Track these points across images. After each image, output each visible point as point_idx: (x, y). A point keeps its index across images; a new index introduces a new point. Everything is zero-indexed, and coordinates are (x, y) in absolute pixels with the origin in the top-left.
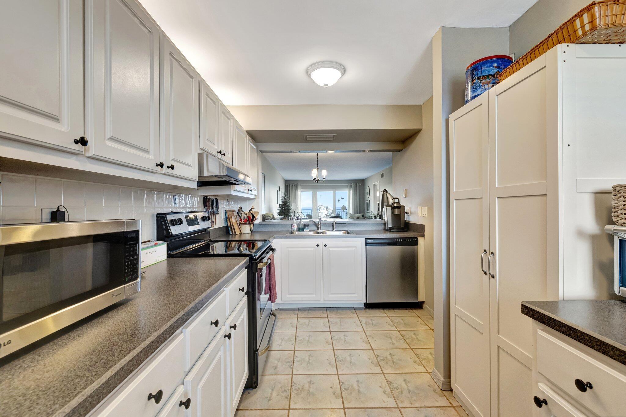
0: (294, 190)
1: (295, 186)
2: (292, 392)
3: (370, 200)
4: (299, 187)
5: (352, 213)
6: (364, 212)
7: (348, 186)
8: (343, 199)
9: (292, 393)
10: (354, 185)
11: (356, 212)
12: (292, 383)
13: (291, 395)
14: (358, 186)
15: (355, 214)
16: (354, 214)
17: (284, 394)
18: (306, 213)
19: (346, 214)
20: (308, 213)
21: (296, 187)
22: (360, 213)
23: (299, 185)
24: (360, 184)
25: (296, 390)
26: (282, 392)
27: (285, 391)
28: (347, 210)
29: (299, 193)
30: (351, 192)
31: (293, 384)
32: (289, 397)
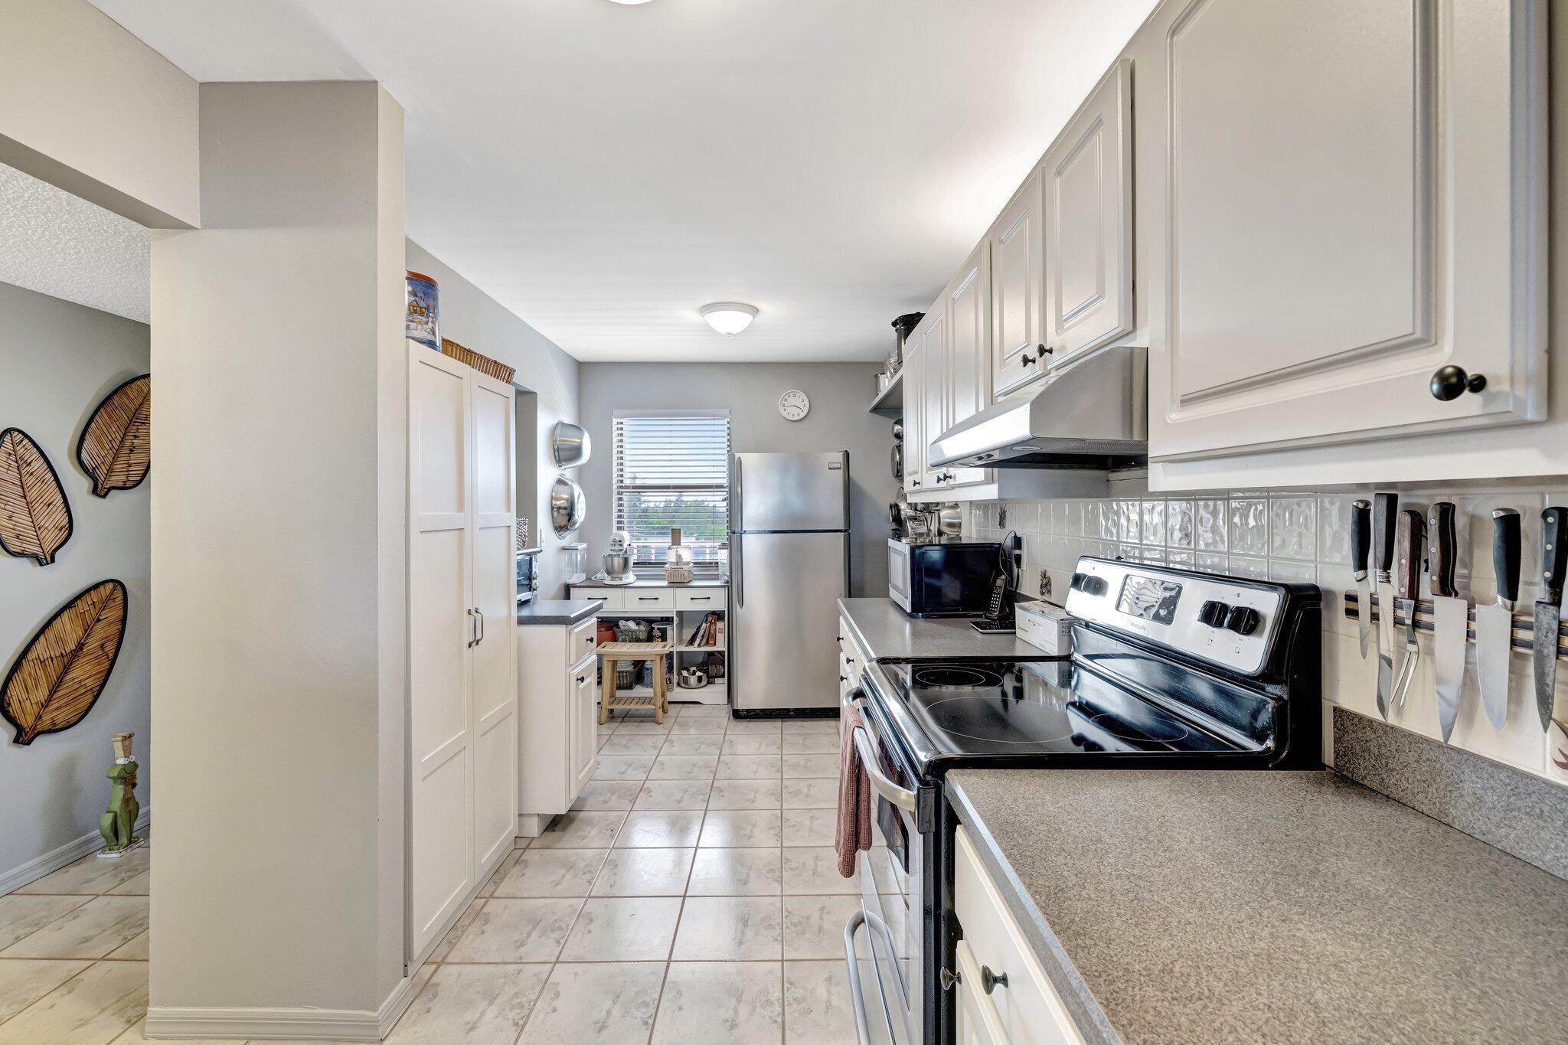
2: (781, 996)
9: (778, 994)
12: (783, 1022)
13: (783, 991)
17: (799, 993)
25: (769, 1003)
26: (804, 999)
27: (798, 1001)
31: (779, 1020)
32: (786, 985)
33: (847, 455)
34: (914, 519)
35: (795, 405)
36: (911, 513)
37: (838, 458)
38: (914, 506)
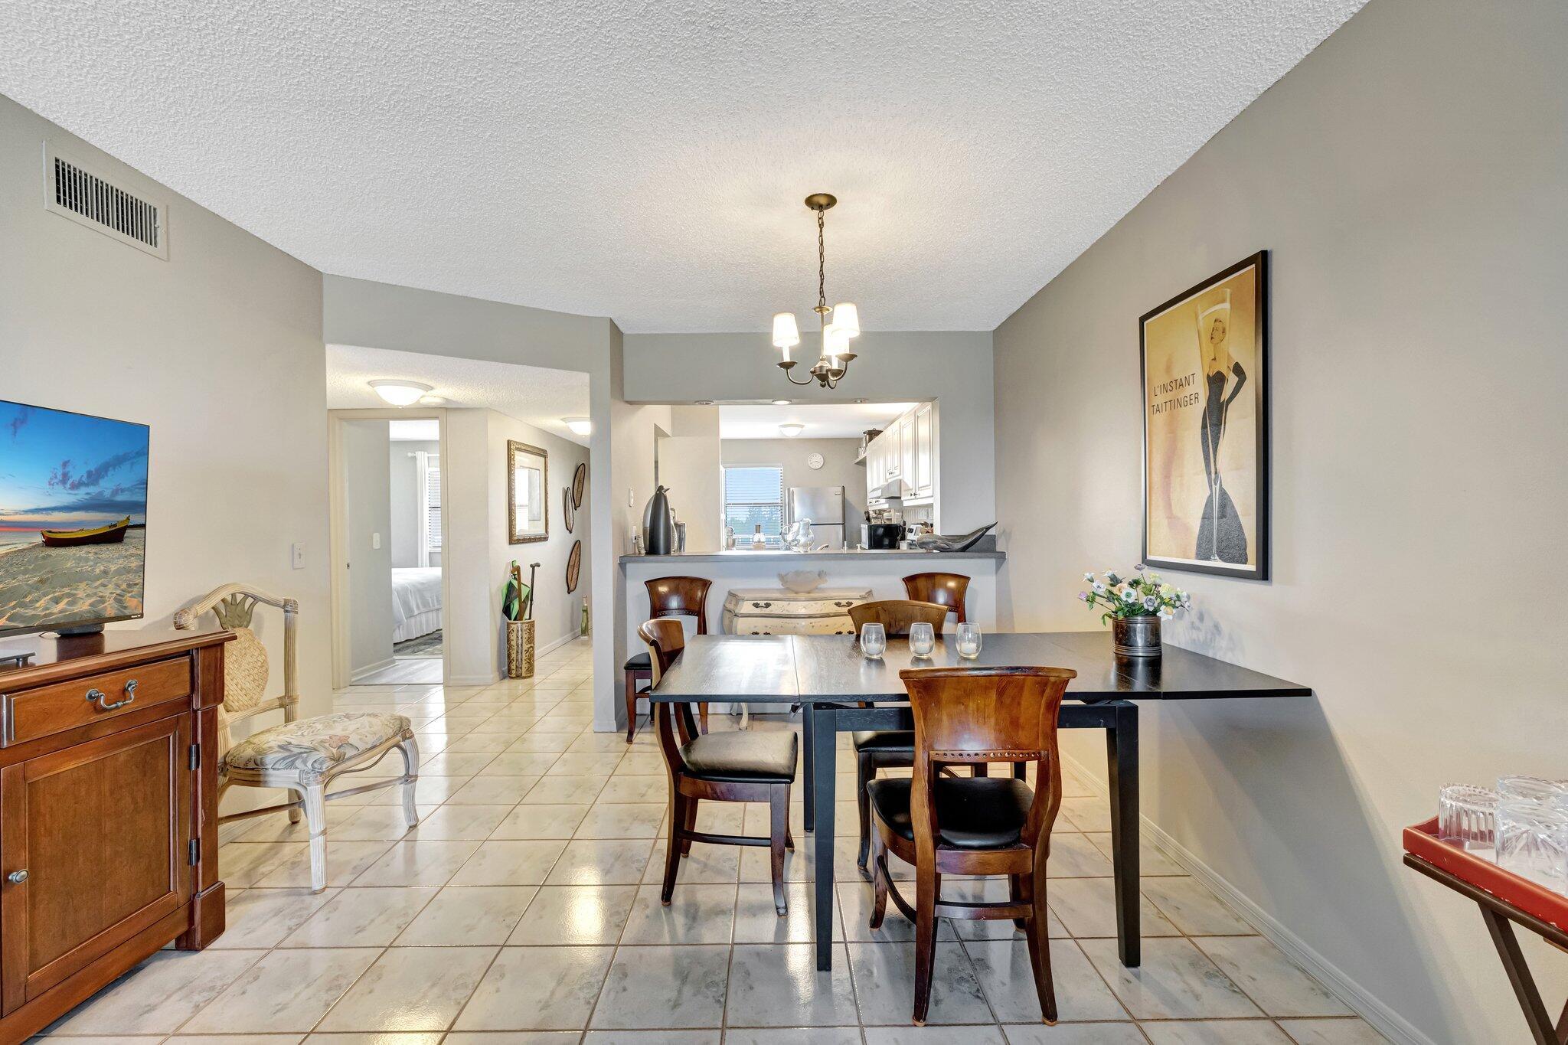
33: (844, 488)
34: (876, 518)
35: (816, 461)
36: (874, 515)
37: (840, 489)
38: (875, 511)
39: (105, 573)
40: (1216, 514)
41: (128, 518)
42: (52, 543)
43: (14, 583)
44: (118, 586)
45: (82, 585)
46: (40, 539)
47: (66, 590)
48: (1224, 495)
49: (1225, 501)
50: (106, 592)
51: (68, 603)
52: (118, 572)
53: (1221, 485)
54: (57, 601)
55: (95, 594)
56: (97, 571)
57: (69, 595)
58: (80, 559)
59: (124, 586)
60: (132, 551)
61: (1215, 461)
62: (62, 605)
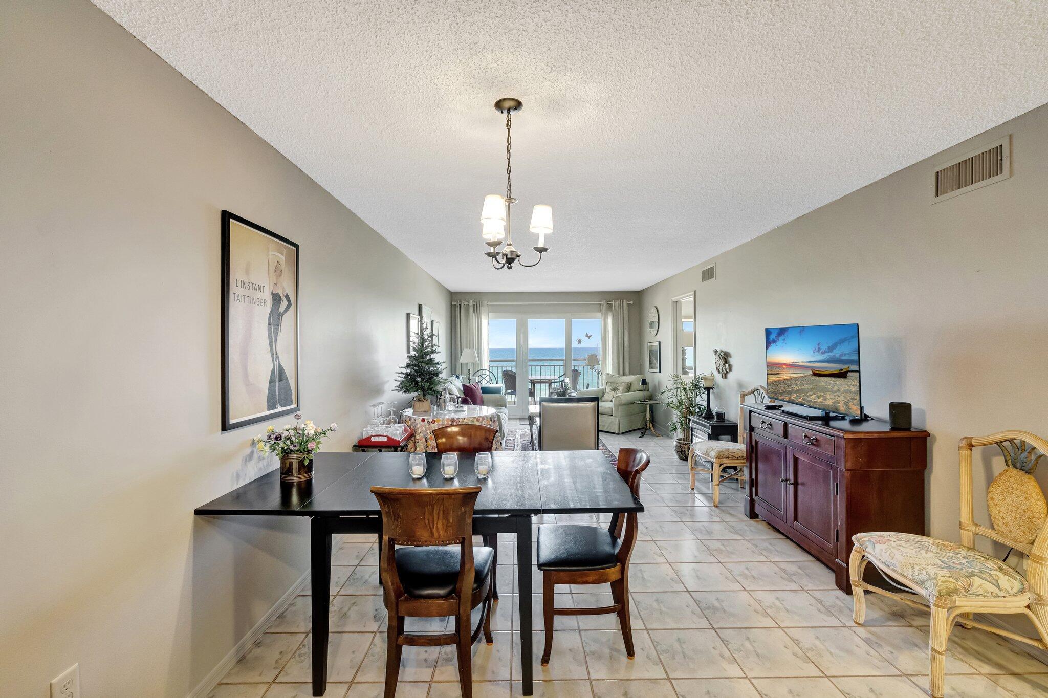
0: (472, 315)
1: (474, 305)
3: (660, 343)
4: (484, 309)
5: (610, 373)
6: (641, 372)
7: (603, 307)
8: (589, 337)
10: (616, 305)
11: (621, 372)
14: (626, 306)
15: (619, 374)
16: (615, 374)
18: (504, 369)
19: (598, 374)
20: (509, 369)
21: (477, 308)
22: (630, 374)
23: (484, 303)
24: (632, 302)
28: (600, 367)
29: (485, 321)
30: (610, 321)
39: (839, 390)
40: (277, 379)
41: (849, 367)
42: (816, 374)
43: (803, 387)
44: (845, 397)
45: (829, 393)
46: (811, 373)
47: (822, 394)
48: (280, 366)
49: (281, 371)
50: (840, 399)
51: (823, 399)
52: (845, 392)
53: (279, 361)
54: (819, 397)
55: (834, 398)
56: (835, 389)
57: (823, 396)
58: (827, 383)
59: (849, 398)
60: (851, 383)
61: (276, 347)
62: (821, 399)
